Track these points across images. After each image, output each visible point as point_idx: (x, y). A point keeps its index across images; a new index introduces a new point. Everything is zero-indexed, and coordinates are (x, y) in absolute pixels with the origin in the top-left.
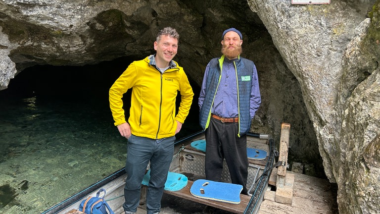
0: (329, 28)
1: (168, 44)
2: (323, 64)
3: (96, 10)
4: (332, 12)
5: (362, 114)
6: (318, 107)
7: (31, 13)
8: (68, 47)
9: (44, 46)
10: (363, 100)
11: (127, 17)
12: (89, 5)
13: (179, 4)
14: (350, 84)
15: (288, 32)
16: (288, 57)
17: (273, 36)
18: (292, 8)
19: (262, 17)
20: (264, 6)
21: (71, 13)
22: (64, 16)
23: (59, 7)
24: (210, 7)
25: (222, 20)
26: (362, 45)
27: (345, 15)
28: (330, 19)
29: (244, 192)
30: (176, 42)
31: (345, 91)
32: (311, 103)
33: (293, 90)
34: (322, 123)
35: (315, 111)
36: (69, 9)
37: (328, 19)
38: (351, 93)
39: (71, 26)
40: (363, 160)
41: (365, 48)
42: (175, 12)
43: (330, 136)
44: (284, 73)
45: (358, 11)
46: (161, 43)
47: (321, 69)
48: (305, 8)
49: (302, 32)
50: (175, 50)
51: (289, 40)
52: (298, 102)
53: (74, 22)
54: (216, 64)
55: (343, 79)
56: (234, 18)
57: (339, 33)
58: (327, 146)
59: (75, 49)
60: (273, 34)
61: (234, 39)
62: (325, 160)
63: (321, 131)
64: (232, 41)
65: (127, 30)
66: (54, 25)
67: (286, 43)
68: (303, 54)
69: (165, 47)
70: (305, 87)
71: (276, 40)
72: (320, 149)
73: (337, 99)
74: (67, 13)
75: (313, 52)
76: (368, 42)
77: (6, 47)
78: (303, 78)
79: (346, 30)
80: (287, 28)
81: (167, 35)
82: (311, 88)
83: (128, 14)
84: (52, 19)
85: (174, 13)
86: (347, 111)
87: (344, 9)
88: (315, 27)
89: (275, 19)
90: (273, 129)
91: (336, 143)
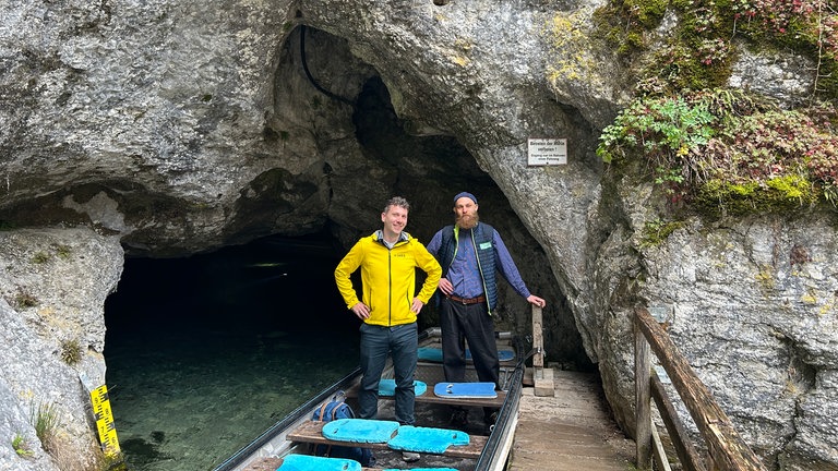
0: (570, 189)
1: (398, 215)
2: (569, 227)
3: (256, 171)
4: (571, 173)
5: (607, 271)
6: (569, 276)
7: (179, 183)
8: (203, 226)
9: (170, 226)
10: (606, 258)
11: (291, 178)
12: (247, 164)
13: (364, 154)
14: (595, 245)
15: (528, 194)
16: (530, 221)
17: (510, 199)
18: (529, 169)
19: (496, 177)
20: (497, 166)
21: (222, 178)
22: (213, 183)
23: (211, 171)
24: (405, 156)
25: (424, 173)
26: (600, 208)
27: (584, 176)
28: (569, 180)
29: (498, 389)
30: (405, 212)
31: (592, 254)
32: (562, 273)
33: (536, 265)
34: (575, 293)
35: (566, 282)
36: (221, 173)
37: (567, 181)
38: (597, 256)
39: (220, 195)
40: (610, 309)
41: (602, 211)
42: (359, 165)
43: (585, 305)
44: (522, 243)
45: (595, 172)
46: (390, 215)
47: (567, 233)
48: (542, 169)
49: (542, 194)
50: (405, 221)
51: (529, 203)
52: (545, 280)
53: (223, 190)
54: (451, 234)
55: (589, 242)
56: (443, 170)
57: (580, 194)
58: (584, 317)
59: (211, 228)
60: (511, 197)
61: (468, 206)
62: (584, 336)
63: (575, 302)
64: (465, 209)
65: (283, 195)
66: (199, 195)
67: (527, 206)
68: (546, 217)
69: (394, 218)
70: (553, 255)
71: (514, 203)
72: (577, 323)
73: (587, 262)
74: (219, 178)
75: (557, 215)
76: (603, 206)
77: (118, 232)
78: (550, 245)
79: (587, 191)
80: (526, 190)
81: (396, 205)
82: (560, 255)
83: (294, 173)
84: (199, 188)
85: (358, 167)
86: (596, 273)
87: (581, 170)
88: (556, 189)
89: (512, 180)
90: (515, 324)
91: (590, 311)
